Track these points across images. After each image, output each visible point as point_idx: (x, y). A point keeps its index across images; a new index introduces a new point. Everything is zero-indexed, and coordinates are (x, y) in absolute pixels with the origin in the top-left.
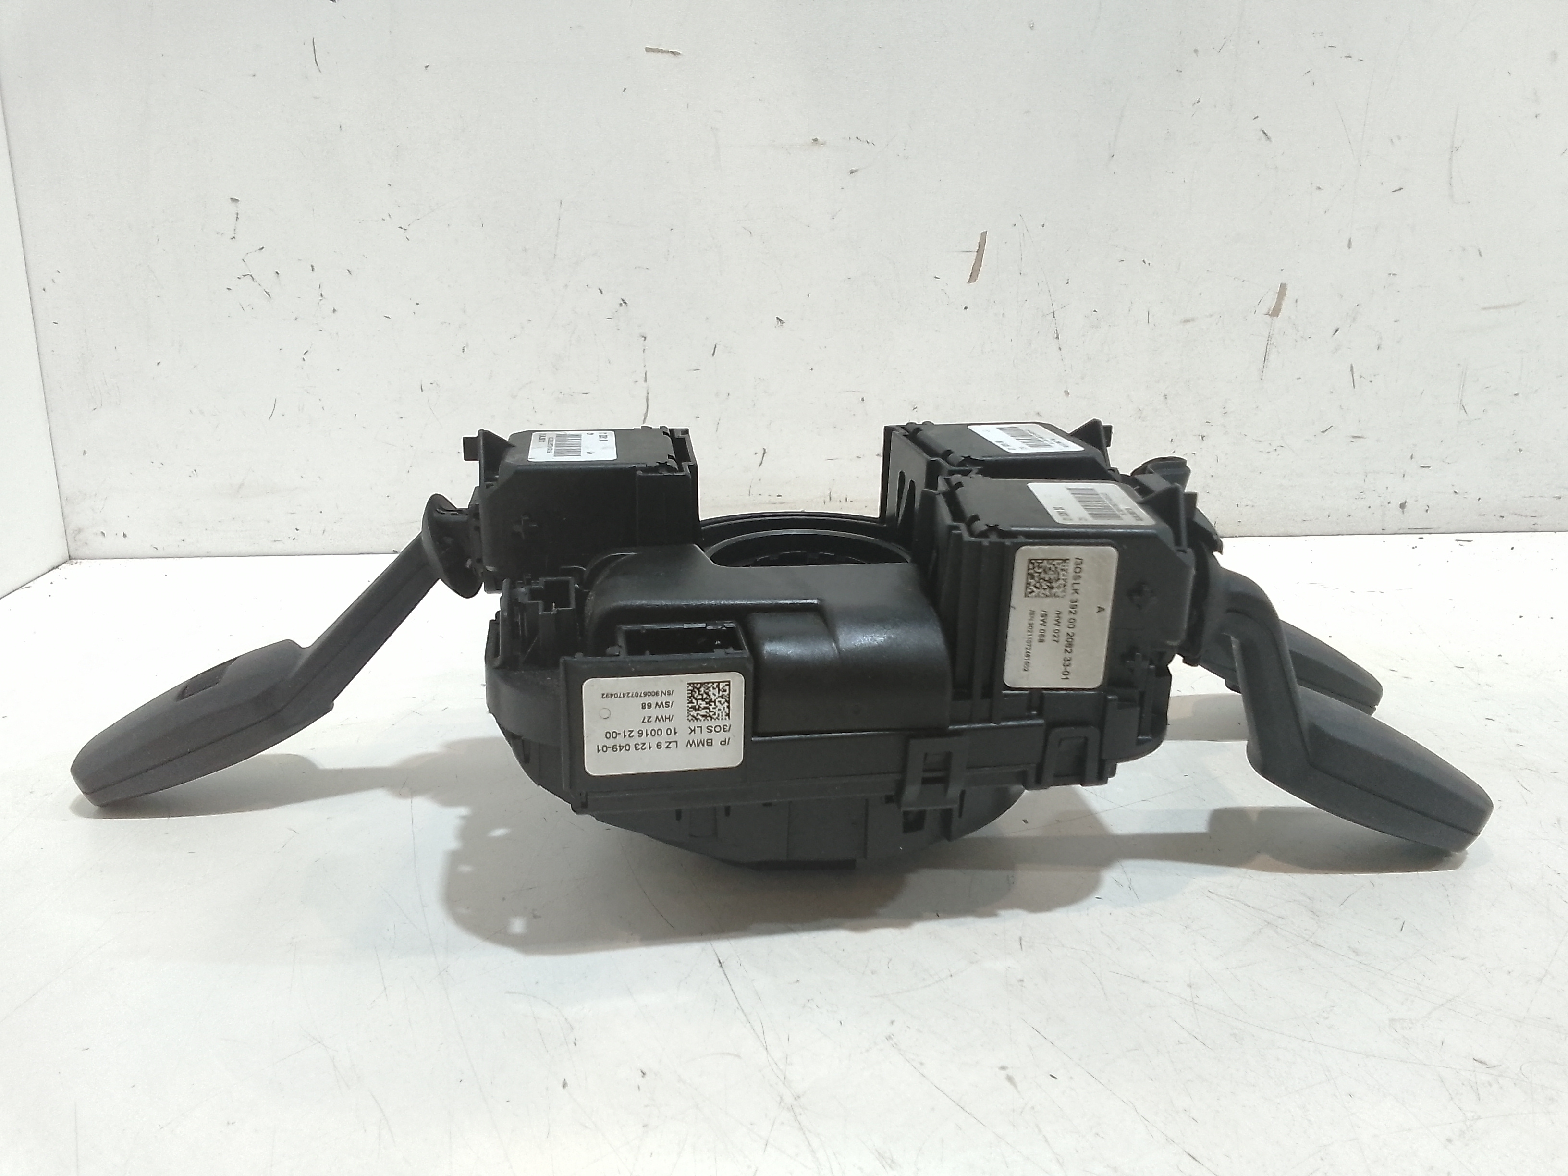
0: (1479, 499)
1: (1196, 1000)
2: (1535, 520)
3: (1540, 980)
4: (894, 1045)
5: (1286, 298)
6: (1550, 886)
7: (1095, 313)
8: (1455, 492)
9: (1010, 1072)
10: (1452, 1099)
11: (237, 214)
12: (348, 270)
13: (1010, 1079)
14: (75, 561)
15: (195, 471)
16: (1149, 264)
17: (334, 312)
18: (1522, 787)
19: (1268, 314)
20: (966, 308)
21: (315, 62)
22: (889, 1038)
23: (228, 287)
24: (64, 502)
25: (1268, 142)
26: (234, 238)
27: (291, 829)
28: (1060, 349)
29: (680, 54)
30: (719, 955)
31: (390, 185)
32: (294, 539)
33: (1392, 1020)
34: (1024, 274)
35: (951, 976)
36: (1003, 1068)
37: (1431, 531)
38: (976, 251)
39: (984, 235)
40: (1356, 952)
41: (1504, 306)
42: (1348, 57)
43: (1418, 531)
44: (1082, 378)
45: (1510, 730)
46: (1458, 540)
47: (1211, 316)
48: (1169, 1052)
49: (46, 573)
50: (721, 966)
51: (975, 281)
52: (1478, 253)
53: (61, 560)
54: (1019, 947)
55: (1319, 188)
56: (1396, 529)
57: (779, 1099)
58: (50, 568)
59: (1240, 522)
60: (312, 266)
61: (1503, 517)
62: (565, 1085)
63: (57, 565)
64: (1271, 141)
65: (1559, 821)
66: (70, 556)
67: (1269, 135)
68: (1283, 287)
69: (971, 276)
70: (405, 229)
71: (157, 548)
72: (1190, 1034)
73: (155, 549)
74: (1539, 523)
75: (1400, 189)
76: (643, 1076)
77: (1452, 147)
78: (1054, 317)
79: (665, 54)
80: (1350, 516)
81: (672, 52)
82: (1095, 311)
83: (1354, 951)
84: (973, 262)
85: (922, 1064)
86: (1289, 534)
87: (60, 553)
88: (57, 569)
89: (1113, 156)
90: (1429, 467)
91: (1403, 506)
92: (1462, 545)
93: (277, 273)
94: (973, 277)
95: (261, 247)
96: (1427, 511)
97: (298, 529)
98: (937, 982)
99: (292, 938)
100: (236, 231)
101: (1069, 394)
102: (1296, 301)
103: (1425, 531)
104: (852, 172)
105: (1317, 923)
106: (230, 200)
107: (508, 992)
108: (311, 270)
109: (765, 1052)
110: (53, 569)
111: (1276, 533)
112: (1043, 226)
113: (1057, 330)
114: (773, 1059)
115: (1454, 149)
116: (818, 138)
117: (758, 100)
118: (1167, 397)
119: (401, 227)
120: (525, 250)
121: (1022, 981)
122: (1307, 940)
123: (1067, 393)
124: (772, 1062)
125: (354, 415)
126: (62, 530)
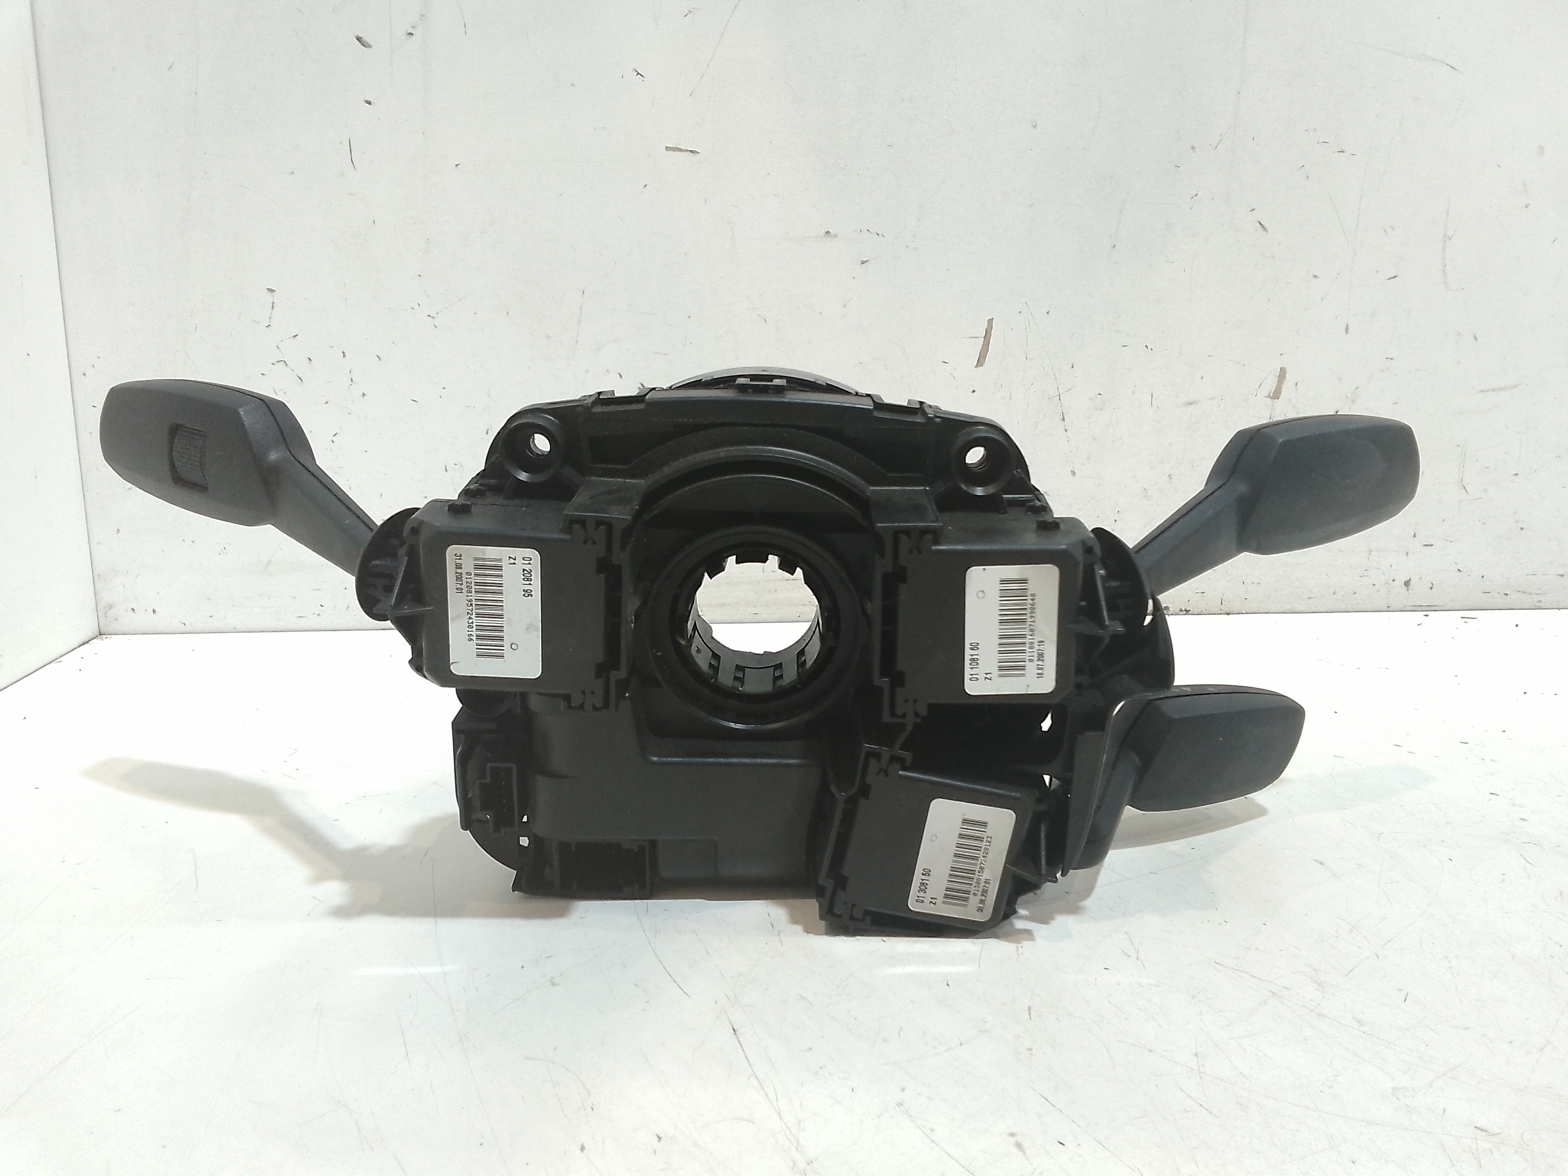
0: (1483, 577)
1: (1202, 1069)
2: (1539, 598)
3: (1542, 1050)
4: (905, 1112)
5: (1286, 382)
6: (1552, 958)
7: (1100, 396)
8: (1459, 570)
9: (1019, 1138)
10: (1453, 1165)
11: (273, 303)
12: (378, 356)
13: (1019, 1145)
14: (105, 636)
15: (225, 548)
16: (1152, 349)
17: (363, 396)
18: (1524, 860)
19: (1269, 396)
20: (974, 391)
21: (351, 162)
22: (900, 1105)
23: (263, 373)
24: (96, 578)
25: (1265, 233)
26: (269, 325)
27: (315, 898)
28: (1066, 430)
29: (698, 152)
30: (733, 1022)
31: (420, 276)
32: (319, 615)
33: (1395, 1089)
34: (1030, 359)
35: (961, 1044)
36: (1012, 1135)
37: (1437, 608)
38: (983, 336)
39: (991, 321)
40: (1361, 1023)
41: (1500, 389)
42: (1342, 152)
43: (1423, 608)
44: (1088, 459)
45: (1514, 805)
46: (1463, 618)
47: (1213, 398)
48: (1175, 1120)
49: (77, 648)
50: (735, 1034)
51: (982, 366)
52: (1473, 337)
53: (91, 635)
54: (1028, 1016)
55: (1315, 276)
56: (1401, 606)
57: (792, 1164)
58: (81, 643)
59: (1246, 599)
60: (343, 352)
61: (1507, 595)
62: (582, 1149)
63: (87, 640)
64: (1267, 232)
65: (1561, 893)
66: (100, 632)
67: (1265, 226)
68: (1283, 371)
69: (978, 361)
70: (433, 317)
71: (185, 624)
72: (1196, 1102)
73: (183, 625)
74: (1543, 600)
75: (1395, 277)
76: (659, 1141)
77: (1445, 236)
78: (1060, 400)
79: (684, 153)
80: (1355, 593)
81: (691, 151)
82: (1100, 394)
83: (1358, 1022)
84: (980, 348)
85: (932, 1130)
86: (1295, 611)
87: (93, 629)
88: (87, 645)
89: (1115, 246)
90: (1432, 545)
91: (1407, 584)
92: (1467, 622)
93: (309, 359)
94: (980, 362)
95: (295, 334)
96: (1431, 588)
97: (322, 605)
98: (947, 1050)
99: (317, 1004)
100: (271, 320)
101: (1075, 474)
102: (1296, 385)
103: (1430, 608)
104: (863, 263)
105: (1322, 994)
106: (267, 291)
107: (527, 1058)
108: (343, 356)
109: (778, 1118)
110: (84, 644)
111: (1281, 610)
112: (1048, 313)
113: (1063, 412)
114: (786, 1125)
115: (1447, 238)
116: (830, 231)
117: (773, 195)
118: (1171, 477)
119: (429, 316)
120: (548, 337)
121: (1030, 1049)
122: (1312, 1011)
123: (1073, 473)
124: (784, 1127)
125: (380, 495)
126: (94, 606)
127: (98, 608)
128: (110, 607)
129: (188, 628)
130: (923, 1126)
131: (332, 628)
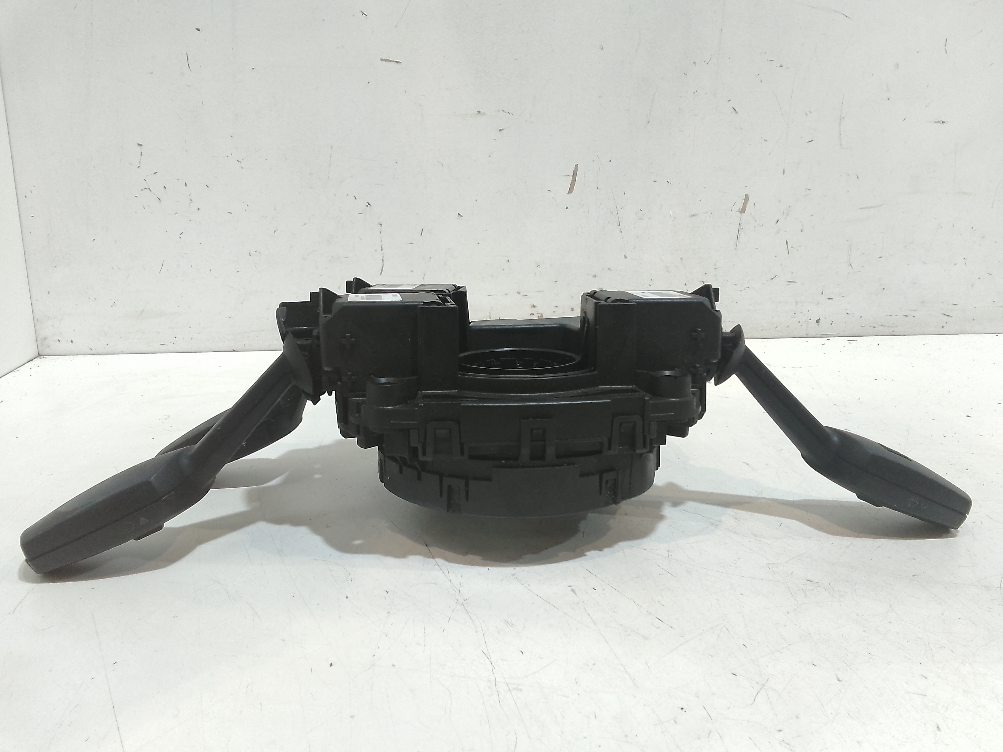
0: (861, 317)
1: (670, 557)
2: (893, 329)
5: (748, 203)
8: (848, 313)
9: (573, 588)
10: (792, 596)
11: (141, 153)
12: (207, 186)
13: (573, 591)
14: (42, 357)
15: (115, 303)
16: (671, 183)
17: (198, 210)
19: (739, 212)
20: (567, 208)
21: (188, 65)
23: (136, 195)
24: (35, 321)
25: (736, 114)
26: (139, 166)
28: (621, 232)
29: (400, 62)
31: (232, 136)
32: (174, 343)
33: (768, 564)
34: (600, 189)
36: (570, 586)
37: (834, 335)
38: (572, 175)
39: (576, 166)
41: (872, 207)
42: (781, 66)
43: (827, 336)
44: (634, 248)
46: (848, 341)
47: (707, 212)
48: (654, 578)
49: (26, 363)
51: (572, 193)
52: (856, 177)
53: (34, 356)
55: (766, 140)
56: (814, 335)
57: (456, 601)
58: (28, 360)
61: (875, 327)
62: (347, 597)
66: (39, 354)
67: (737, 110)
68: (747, 196)
69: (569, 190)
71: (91, 349)
74: (896, 330)
75: (812, 141)
76: (387, 593)
78: (617, 213)
79: (392, 62)
80: (788, 327)
81: (396, 62)
82: (641, 210)
84: (571, 182)
85: (529, 585)
87: (34, 352)
88: (32, 361)
89: (649, 122)
90: (832, 299)
91: (818, 321)
92: (851, 343)
93: (165, 187)
95: (155, 172)
96: (832, 324)
97: (176, 337)
100: (141, 162)
101: (627, 257)
102: (755, 204)
103: (830, 336)
104: (500, 130)
106: (137, 145)
108: (185, 185)
109: (449, 582)
112: (610, 161)
113: (619, 221)
114: (454, 585)
115: (842, 118)
116: (481, 111)
117: (446, 89)
118: (683, 259)
119: (238, 161)
120: (311, 174)
122: (731, 531)
123: (625, 257)
125: (210, 270)
126: (35, 338)
127: (38, 340)
128: (45, 339)
129: (93, 352)
130: (525, 584)
131: (182, 351)
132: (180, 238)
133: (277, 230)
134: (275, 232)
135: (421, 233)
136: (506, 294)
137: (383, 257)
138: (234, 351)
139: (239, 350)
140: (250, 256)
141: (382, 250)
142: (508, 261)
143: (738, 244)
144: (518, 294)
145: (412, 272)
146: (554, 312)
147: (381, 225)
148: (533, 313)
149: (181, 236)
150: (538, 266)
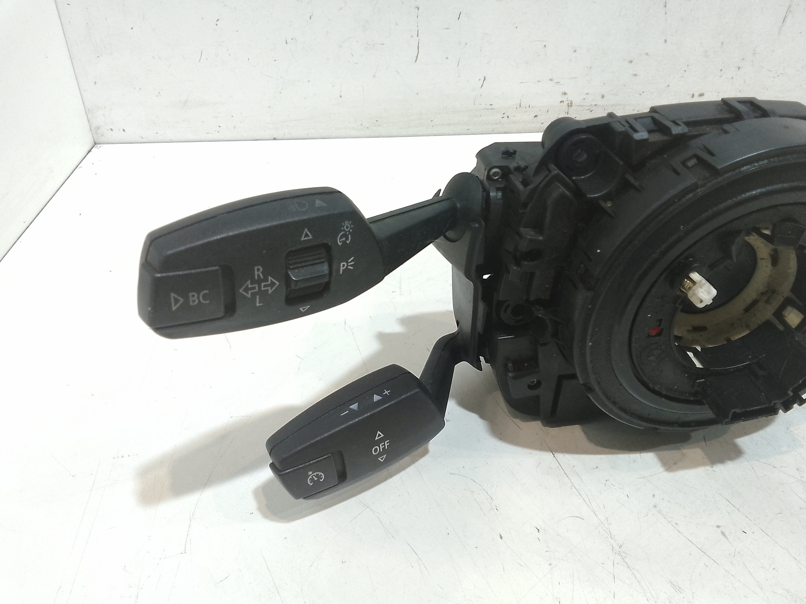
4: (659, 512)
9: (722, 529)
13: (723, 534)
14: (99, 146)
15: (159, 93)
22: (655, 507)
24: (87, 112)
28: (666, 13)
32: (218, 132)
35: (674, 463)
36: (718, 527)
44: (676, 32)
53: (90, 146)
57: (611, 547)
58: (87, 152)
62: (501, 537)
63: (90, 149)
66: (95, 143)
71: (142, 138)
76: (538, 532)
85: (676, 524)
88: (91, 152)
97: (220, 126)
109: (595, 516)
110: (89, 152)
118: (723, 43)
123: (666, 41)
124: (600, 522)
125: (248, 59)
126: (89, 128)
127: (92, 128)
128: (98, 128)
129: (144, 140)
130: (671, 521)
131: (227, 139)
132: (217, 25)
133: (313, 15)
134: (311, 18)
135: (458, 17)
136: (539, 81)
137: (419, 43)
138: (275, 139)
139: (279, 139)
140: (287, 44)
141: (418, 35)
142: (545, 46)
143: (782, 28)
144: (550, 81)
145: (447, 59)
146: (584, 99)
147: (419, 8)
148: (563, 100)
149: (217, 23)
150: (574, 51)
